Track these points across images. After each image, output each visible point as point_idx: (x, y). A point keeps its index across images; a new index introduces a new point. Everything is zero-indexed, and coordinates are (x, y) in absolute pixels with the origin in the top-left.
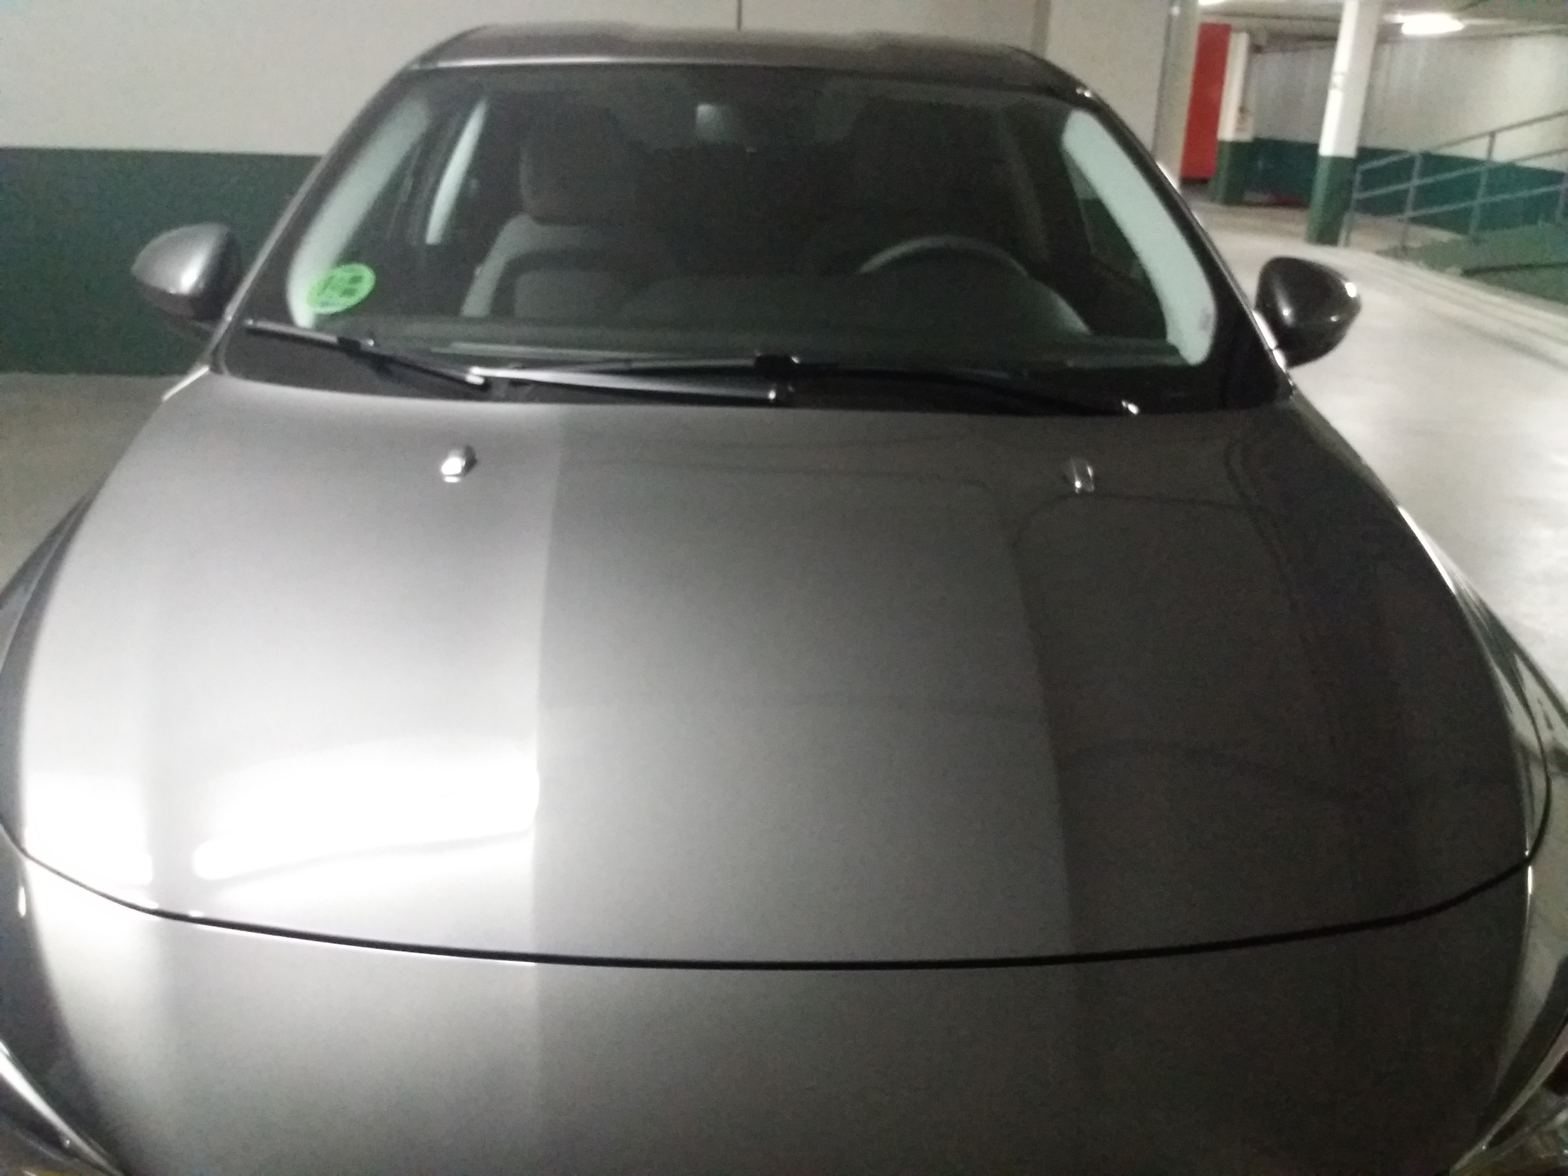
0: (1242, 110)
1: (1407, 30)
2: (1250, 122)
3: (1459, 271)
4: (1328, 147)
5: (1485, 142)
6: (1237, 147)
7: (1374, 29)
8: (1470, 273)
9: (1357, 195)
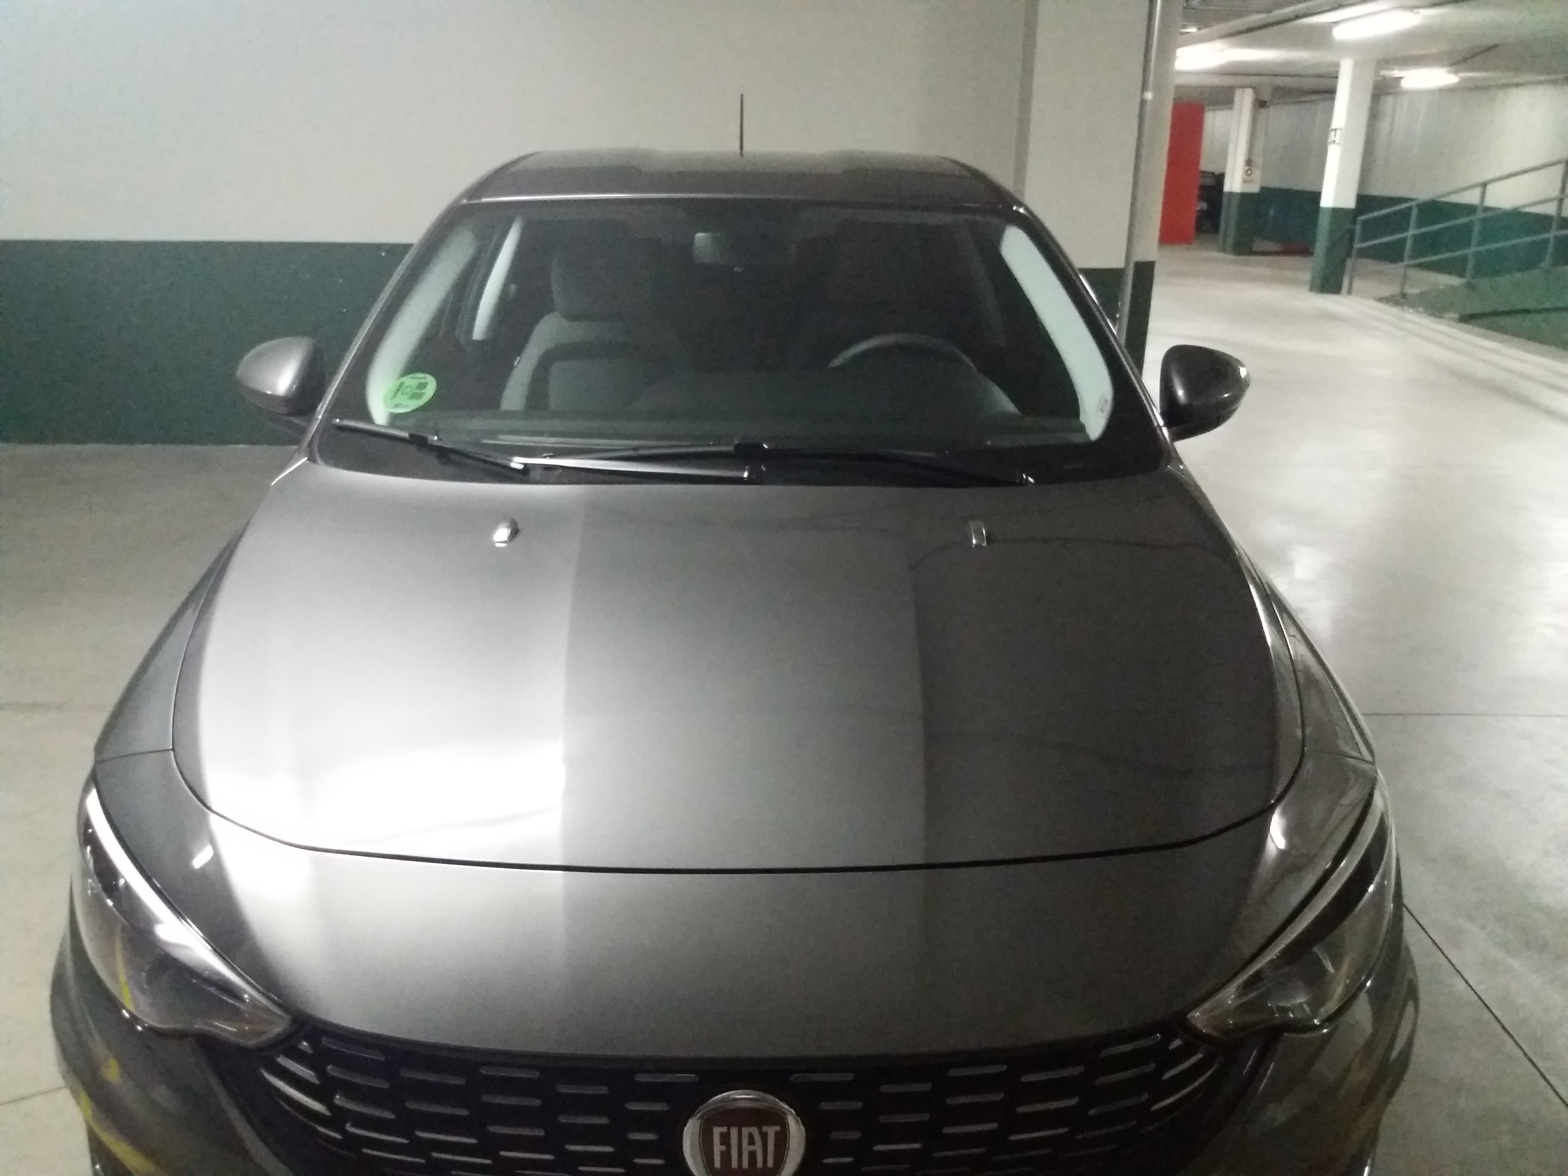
0: (1249, 162)
1: (1405, 84)
2: (1257, 175)
3: (1456, 316)
4: (1327, 201)
5: (1477, 191)
6: (1245, 197)
7: (1370, 87)
8: (1468, 319)
9: (1358, 245)
